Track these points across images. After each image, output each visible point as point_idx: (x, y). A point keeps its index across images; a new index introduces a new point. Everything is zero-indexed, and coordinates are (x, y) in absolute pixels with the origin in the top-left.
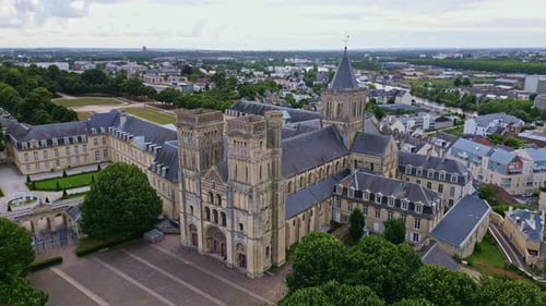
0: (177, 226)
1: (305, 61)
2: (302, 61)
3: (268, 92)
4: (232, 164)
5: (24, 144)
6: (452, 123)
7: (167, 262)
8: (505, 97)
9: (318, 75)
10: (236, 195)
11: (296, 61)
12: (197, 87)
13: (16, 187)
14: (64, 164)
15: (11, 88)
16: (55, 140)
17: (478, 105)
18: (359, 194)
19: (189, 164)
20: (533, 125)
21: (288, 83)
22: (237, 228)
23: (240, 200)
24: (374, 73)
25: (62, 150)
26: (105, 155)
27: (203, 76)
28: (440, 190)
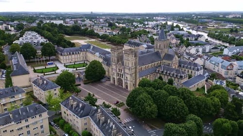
0: (110, 79)
1: (163, 18)
2: (161, 19)
3: (142, 35)
4: (125, 61)
6: (219, 50)
7: (107, 87)
9: (167, 26)
10: (126, 70)
11: (159, 18)
12: (114, 33)
13: (61, 67)
14: (74, 60)
15: (49, 33)
16: (71, 53)
17: (236, 42)
18: (163, 72)
19: (114, 61)
21: (153, 30)
22: (126, 78)
23: (127, 71)
24: (194, 25)
25: (73, 56)
26: (86, 58)
27: (117, 27)
28: (192, 72)
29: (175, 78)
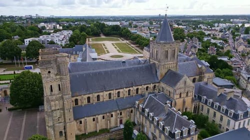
1: (244, 21)
18: (144, 110)
28: (221, 119)
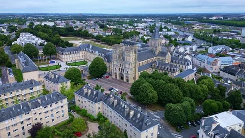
0: (111, 74)
2: (149, 20)
3: (134, 36)
4: (126, 57)
5: (64, 53)
6: (204, 49)
8: (231, 38)
11: (147, 20)
12: (107, 34)
15: (45, 34)
16: (72, 52)
17: (219, 41)
18: (158, 67)
19: (115, 58)
20: (234, 50)
21: (142, 31)
22: (127, 73)
23: (127, 66)
24: (181, 26)
25: (73, 55)
26: (85, 57)
27: (108, 28)
28: (182, 67)
29: (169, 72)
